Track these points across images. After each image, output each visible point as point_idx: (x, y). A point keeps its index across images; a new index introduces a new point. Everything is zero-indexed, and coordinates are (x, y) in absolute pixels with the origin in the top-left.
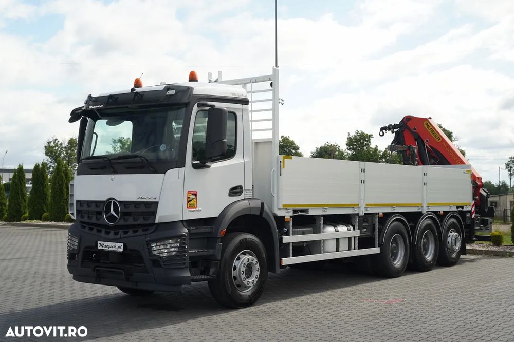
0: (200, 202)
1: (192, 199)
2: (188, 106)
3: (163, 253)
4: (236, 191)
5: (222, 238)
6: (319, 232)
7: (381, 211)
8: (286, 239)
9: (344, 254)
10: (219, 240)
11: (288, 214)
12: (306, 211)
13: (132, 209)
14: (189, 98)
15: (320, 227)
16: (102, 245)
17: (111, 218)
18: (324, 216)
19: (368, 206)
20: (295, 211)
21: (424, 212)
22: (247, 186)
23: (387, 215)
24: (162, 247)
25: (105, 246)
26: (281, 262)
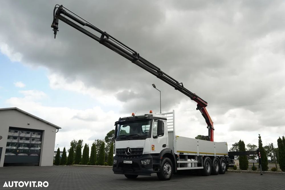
0: (155, 148)
1: (153, 147)
2: (151, 120)
3: (145, 163)
4: (164, 146)
5: (161, 160)
6: (187, 160)
7: (203, 155)
8: (178, 162)
9: (193, 168)
10: (160, 160)
11: (178, 154)
12: (183, 153)
13: (135, 150)
14: (152, 118)
15: (187, 159)
16: (125, 162)
17: (128, 153)
18: (187, 155)
19: (200, 153)
20: (180, 153)
21: (215, 156)
22: (167, 144)
23: (205, 157)
24: (145, 161)
25: (126, 162)
26: (177, 169)
